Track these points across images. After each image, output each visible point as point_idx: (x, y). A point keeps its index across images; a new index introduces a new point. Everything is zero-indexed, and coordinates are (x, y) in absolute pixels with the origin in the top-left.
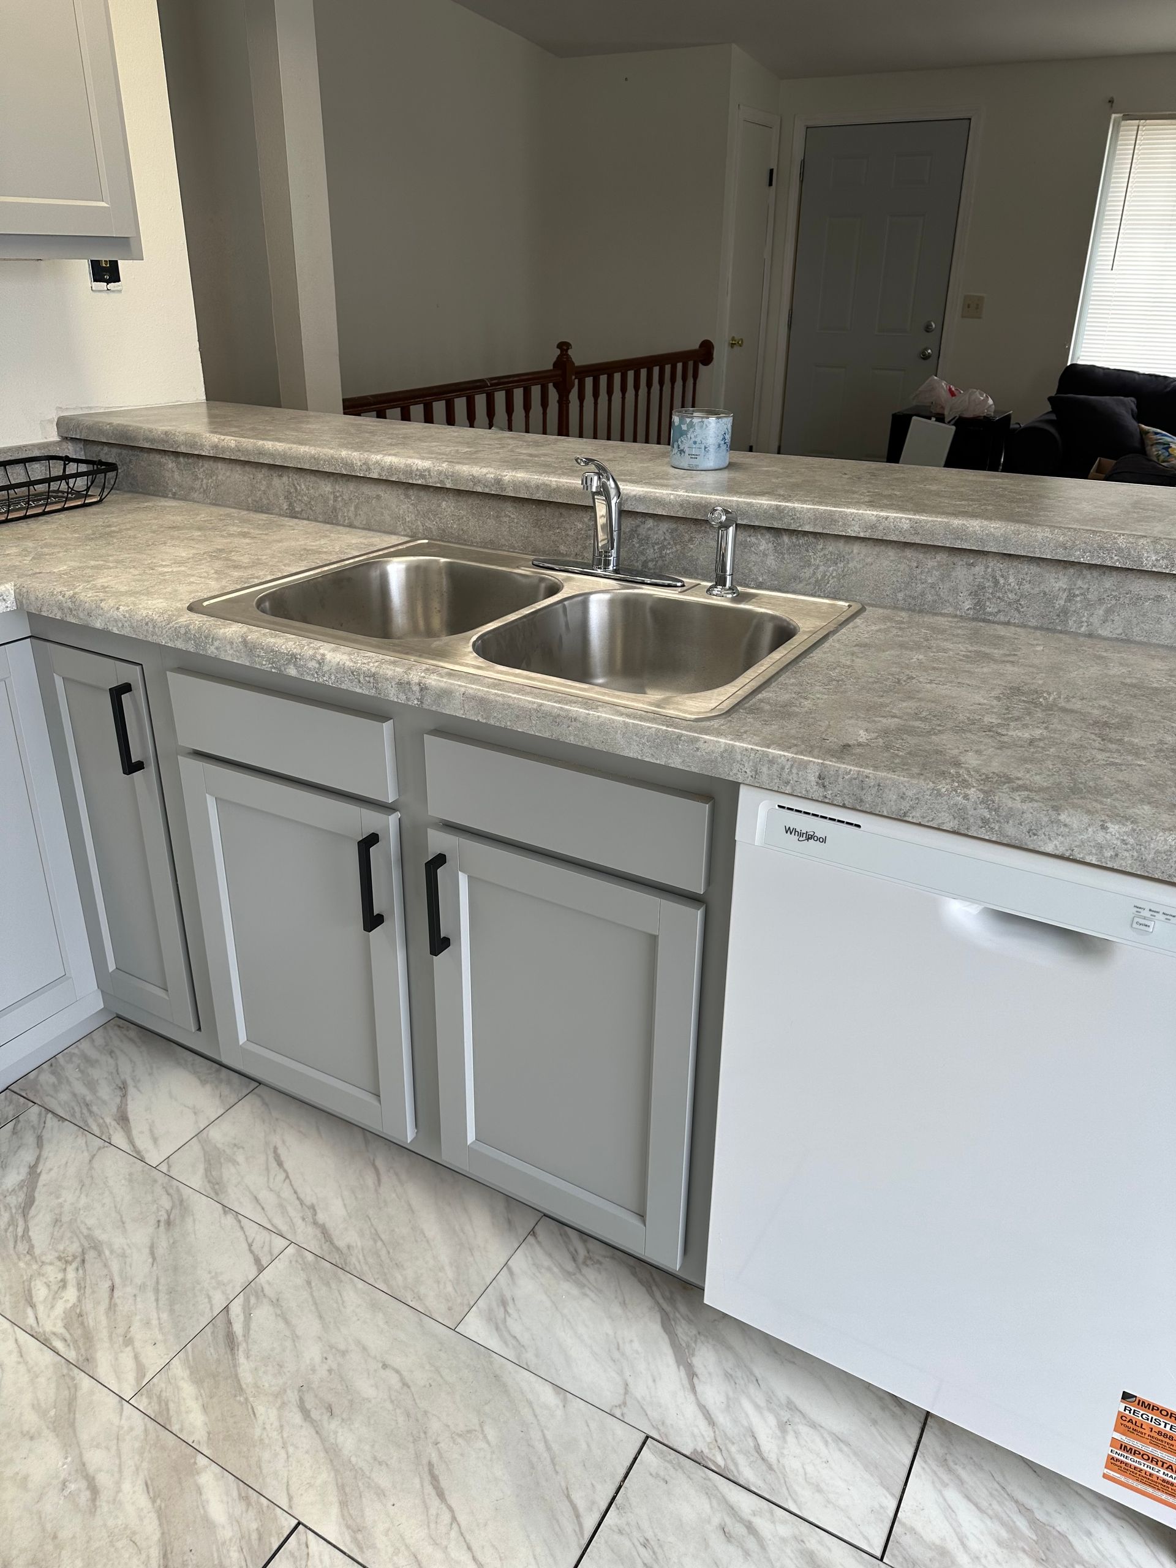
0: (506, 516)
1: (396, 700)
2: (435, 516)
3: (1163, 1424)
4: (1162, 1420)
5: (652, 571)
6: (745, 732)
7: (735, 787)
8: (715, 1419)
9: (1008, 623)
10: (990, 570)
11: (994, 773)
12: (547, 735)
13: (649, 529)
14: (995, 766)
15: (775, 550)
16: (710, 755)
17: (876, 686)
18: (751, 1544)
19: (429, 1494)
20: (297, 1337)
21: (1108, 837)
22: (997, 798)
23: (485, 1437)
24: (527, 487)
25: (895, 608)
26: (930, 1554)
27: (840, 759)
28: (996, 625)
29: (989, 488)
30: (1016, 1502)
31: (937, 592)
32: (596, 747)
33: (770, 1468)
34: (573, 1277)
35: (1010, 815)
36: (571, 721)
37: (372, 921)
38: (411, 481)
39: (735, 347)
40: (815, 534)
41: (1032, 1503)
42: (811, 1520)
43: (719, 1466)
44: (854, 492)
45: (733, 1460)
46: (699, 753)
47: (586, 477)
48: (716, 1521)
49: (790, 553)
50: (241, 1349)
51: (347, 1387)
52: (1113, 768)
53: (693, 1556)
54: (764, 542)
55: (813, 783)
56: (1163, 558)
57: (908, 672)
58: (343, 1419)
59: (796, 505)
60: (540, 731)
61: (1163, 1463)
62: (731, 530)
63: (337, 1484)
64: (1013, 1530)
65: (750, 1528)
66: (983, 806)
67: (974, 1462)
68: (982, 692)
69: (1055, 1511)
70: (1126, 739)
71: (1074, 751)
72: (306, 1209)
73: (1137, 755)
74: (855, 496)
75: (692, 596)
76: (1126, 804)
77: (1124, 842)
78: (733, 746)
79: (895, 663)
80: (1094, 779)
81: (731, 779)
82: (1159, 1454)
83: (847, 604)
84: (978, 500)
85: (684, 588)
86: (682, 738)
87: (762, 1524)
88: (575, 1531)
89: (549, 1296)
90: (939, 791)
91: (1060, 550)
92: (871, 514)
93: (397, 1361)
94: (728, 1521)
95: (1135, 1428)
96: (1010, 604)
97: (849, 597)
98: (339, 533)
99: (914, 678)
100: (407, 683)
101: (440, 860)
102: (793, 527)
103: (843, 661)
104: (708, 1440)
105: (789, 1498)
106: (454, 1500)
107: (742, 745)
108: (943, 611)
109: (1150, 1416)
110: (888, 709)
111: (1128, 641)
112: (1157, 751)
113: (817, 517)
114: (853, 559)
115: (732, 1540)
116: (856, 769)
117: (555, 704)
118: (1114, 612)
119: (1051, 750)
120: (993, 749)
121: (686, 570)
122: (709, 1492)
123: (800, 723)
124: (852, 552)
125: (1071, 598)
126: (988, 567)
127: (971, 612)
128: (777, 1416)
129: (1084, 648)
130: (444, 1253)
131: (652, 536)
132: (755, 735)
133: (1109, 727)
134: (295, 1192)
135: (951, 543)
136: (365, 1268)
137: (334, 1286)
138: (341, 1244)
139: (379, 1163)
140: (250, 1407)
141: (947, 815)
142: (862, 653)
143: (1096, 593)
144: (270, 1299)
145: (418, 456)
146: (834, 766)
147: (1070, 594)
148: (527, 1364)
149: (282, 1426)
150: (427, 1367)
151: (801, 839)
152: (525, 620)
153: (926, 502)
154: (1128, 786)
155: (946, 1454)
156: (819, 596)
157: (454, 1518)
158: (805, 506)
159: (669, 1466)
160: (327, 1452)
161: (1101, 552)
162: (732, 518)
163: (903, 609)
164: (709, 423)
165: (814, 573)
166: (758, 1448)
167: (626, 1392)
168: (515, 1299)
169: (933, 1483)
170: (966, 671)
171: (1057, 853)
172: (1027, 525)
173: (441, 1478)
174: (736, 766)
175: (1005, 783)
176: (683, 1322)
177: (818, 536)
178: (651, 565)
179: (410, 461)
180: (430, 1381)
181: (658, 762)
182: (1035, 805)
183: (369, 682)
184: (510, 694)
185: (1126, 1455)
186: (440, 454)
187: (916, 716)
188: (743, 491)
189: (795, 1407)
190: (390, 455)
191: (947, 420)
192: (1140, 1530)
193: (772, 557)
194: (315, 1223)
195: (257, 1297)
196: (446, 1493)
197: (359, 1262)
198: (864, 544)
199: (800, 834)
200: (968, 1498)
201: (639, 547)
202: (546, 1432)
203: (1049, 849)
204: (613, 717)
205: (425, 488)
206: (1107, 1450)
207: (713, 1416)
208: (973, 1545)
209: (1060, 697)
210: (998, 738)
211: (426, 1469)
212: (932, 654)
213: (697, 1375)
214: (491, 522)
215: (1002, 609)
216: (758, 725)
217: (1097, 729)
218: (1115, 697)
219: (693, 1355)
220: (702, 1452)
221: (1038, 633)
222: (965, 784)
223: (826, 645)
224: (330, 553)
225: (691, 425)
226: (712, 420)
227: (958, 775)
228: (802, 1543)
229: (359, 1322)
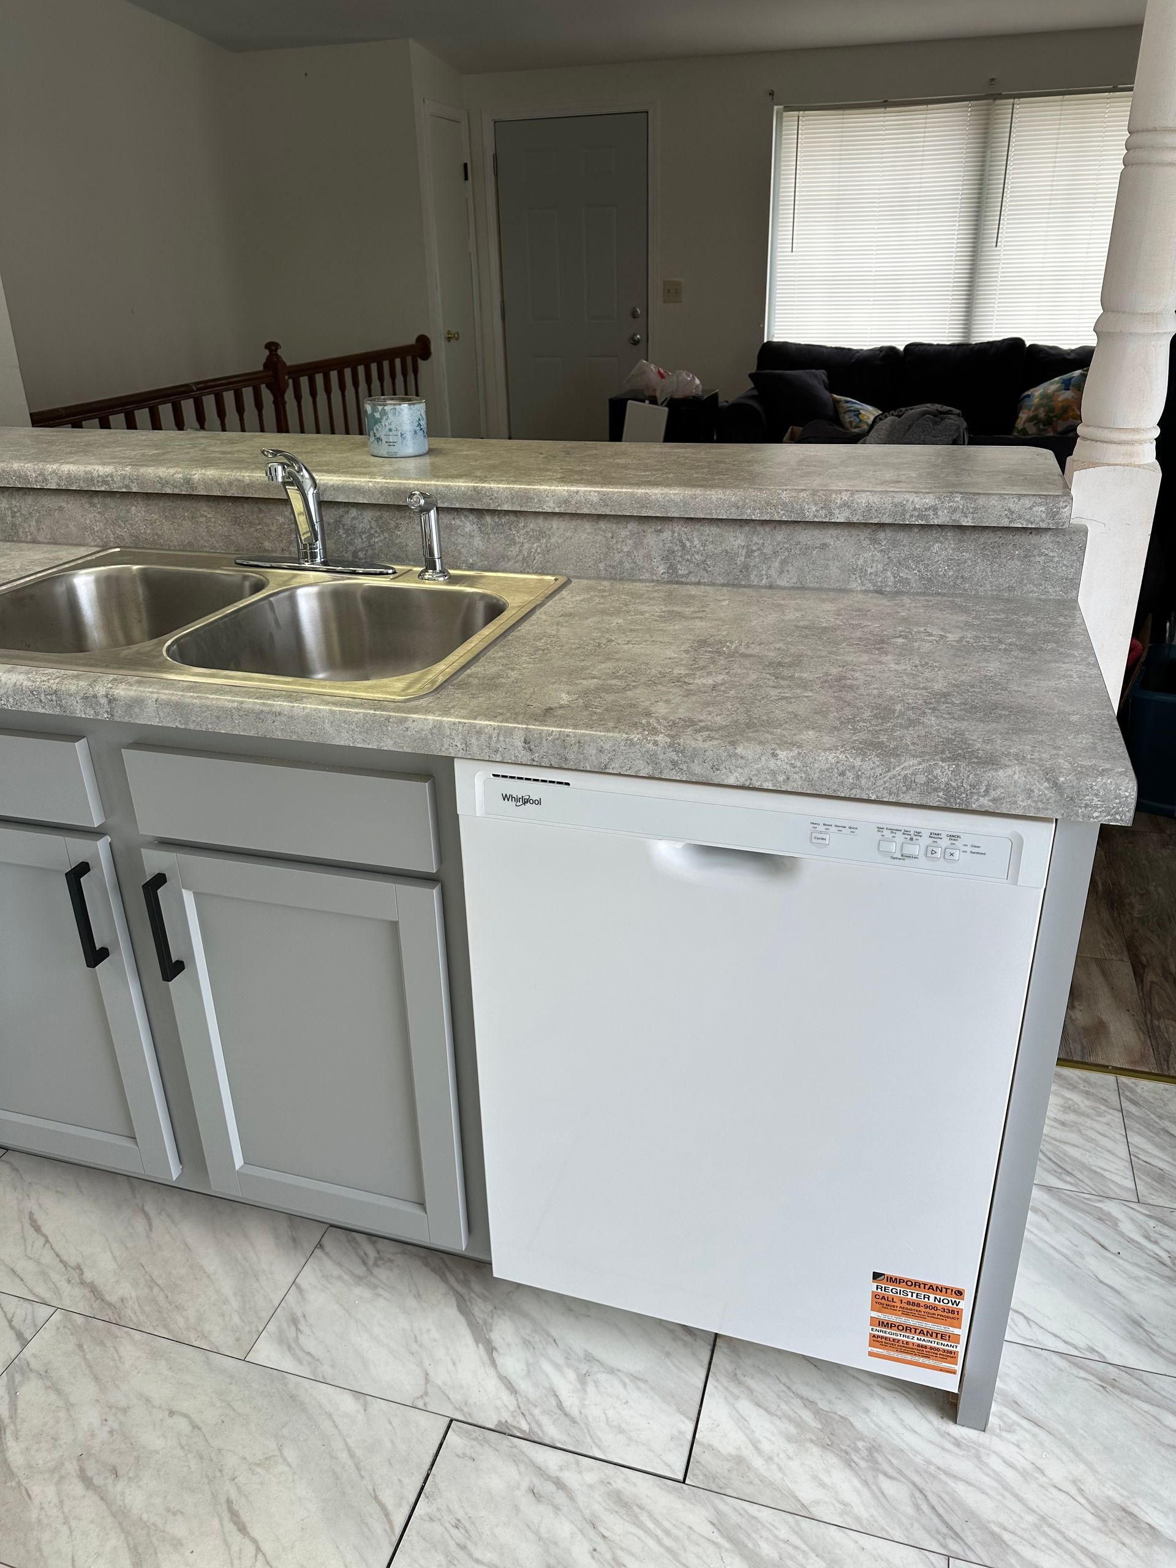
0: (202, 516)
1: (84, 716)
2: (125, 522)
3: (910, 1294)
4: (908, 1291)
5: (363, 561)
6: (453, 707)
7: (449, 761)
8: (517, 1387)
9: (699, 583)
10: (676, 535)
11: (680, 718)
12: (252, 734)
13: (354, 518)
14: (682, 713)
15: (481, 530)
16: (420, 734)
17: (578, 651)
18: (560, 1498)
19: (230, 1532)
20: (72, 1405)
21: (779, 763)
22: (682, 740)
23: (285, 1460)
24: (219, 484)
25: (599, 578)
26: (728, 1466)
27: (543, 722)
28: (688, 586)
29: (673, 458)
30: (802, 1398)
31: (633, 560)
32: (305, 739)
33: (574, 1421)
34: (365, 1280)
35: (695, 754)
36: (276, 716)
37: (95, 956)
38: (93, 489)
39: (453, 341)
40: (515, 512)
41: (814, 1396)
42: (615, 1461)
43: (523, 1431)
44: (548, 470)
45: (537, 1422)
46: (409, 733)
47: (270, 468)
48: (525, 1485)
49: (495, 533)
50: (8, 1432)
51: (132, 1444)
52: (784, 702)
53: (504, 1524)
54: (468, 523)
55: (521, 748)
56: (822, 508)
57: (608, 636)
58: (130, 1478)
59: (492, 485)
60: (244, 730)
61: (916, 1329)
62: (433, 513)
63: (128, 1546)
64: (800, 1425)
65: (559, 1484)
66: (671, 749)
67: (761, 1370)
68: (673, 647)
69: (836, 1398)
70: (797, 675)
71: (751, 691)
72: (72, 1270)
73: (805, 688)
74: (549, 473)
75: (404, 582)
76: (793, 732)
77: (793, 766)
78: (441, 722)
79: (597, 629)
80: (767, 714)
81: (443, 754)
82: (912, 1322)
83: (553, 578)
84: (661, 470)
85: (396, 575)
86: (391, 720)
87: (570, 1478)
88: (385, 1530)
89: (341, 1305)
90: (631, 740)
91: (733, 510)
92: (563, 489)
93: (185, 1406)
94: (536, 1481)
95: (888, 1303)
96: (698, 565)
97: (556, 571)
98: (21, 550)
99: (613, 641)
100: (93, 697)
101: (160, 880)
102: (492, 507)
103: (549, 632)
104: (512, 1409)
105: (594, 1446)
106: (256, 1532)
107: (449, 719)
108: (641, 578)
109: (898, 1289)
110: (588, 671)
111: (803, 588)
112: (822, 682)
113: (514, 496)
114: (553, 534)
115: (542, 1499)
116: (558, 729)
117: (256, 701)
118: (788, 563)
119: (731, 692)
120: (680, 697)
121: (398, 557)
122: (516, 1459)
123: (506, 693)
124: (552, 527)
125: (749, 554)
126: (674, 532)
127: (666, 576)
128: (577, 1370)
129: (764, 599)
130: (227, 1286)
131: (357, 525)
132: (462, 709)
133: (782, 666)
134: (58, 1255)
135: (638, 512)
136: (142, 1318)
137: (109, 1344)
138: (113, 1298)
139: (150, 1208)
140: (23, 1490)
141: (642, 762)
142: (567, 622)
143: (770, 547)
144: (38, 1372)
145: (98, 462)
146: (538, 730)
147: (748, 550)
148: (323, 1377)
149: (61, 1502)
150: (218, 1404)
151: (518, 804)
152: (226, 619)
153: (614, 475)
154: (796, 716)
155: (735, 1369)
156: (528, 573)
157: (258, 1549)
158: (500, 486)
159: (475, 1443)
160: (115, 1517)
161: (768, 508)
162: (430, 502)
163: (605, 579)
164: (402, 410)
165: (520, 551)
166: (560, 1406)
167: (427, 1381)
168: (306, 1316)
169: (726, 1398)
170: (660, 630)
171: (739, 784)
172: (702, 489)
173: (241, 1512)
174: (446, 741)
175: (689, 726)
176: (479, 1300)
177: (519, 514)
178: (361, 554)
179: (89, 468)
180: (222, 1418)
181: (370, 747)
182: (715, 743)
183: (52, 700)
184: (208, 696)
185: (884, 1330)
186: (124, 458)
187: (614, 675)
188: (441, 474)
189: (593, 1358)
190: (67, 463)
191: (659, 402)
192: (909, 1396)
193: (479, 539)
194: (83, 1283)
195: (23, 1374)
196: (248, 1526)
197: (135, 1313)
198: (561, 519)
199: (517, 800)
200: (758, 1405)
201: (347, 537)
202: (348, 1439)
203: (731, 781)
204: (318, 707)
205: (111, 494)
206: (867, 1330)
207: (514, 1385)
208: (766, 1447)
209: (741, 645)
210: (685, 687)
211: (225, 1507)
212: (630, 618)
213: (496, 1350)
214: (187, 524)
215: (692, 570)
216: (466, 699)
217: (772, 669)
218: (789, 639)
219: (491, 1330)
220: (506, 1421)
221: (725, 589)
222: (654, 731)
223: (534, 617)
224: (9, 572)
225: (384, 413)
226: (405, 406)
227: (649, 724)
228: (609, 1486)
229: (139, 1375)
